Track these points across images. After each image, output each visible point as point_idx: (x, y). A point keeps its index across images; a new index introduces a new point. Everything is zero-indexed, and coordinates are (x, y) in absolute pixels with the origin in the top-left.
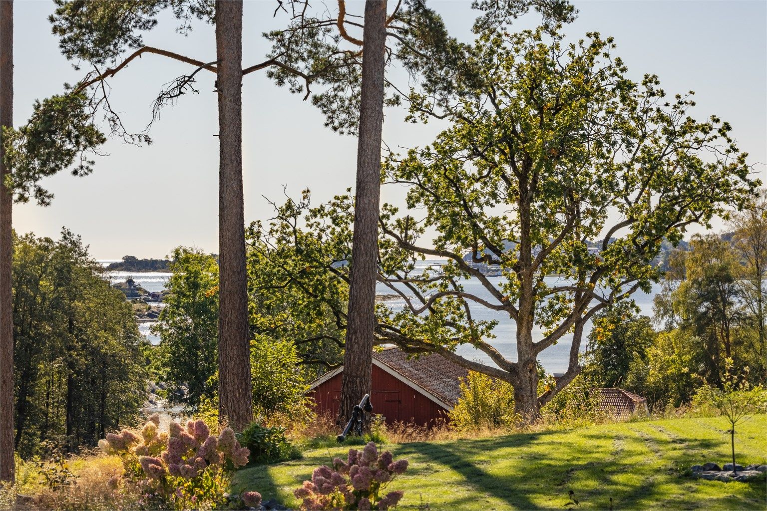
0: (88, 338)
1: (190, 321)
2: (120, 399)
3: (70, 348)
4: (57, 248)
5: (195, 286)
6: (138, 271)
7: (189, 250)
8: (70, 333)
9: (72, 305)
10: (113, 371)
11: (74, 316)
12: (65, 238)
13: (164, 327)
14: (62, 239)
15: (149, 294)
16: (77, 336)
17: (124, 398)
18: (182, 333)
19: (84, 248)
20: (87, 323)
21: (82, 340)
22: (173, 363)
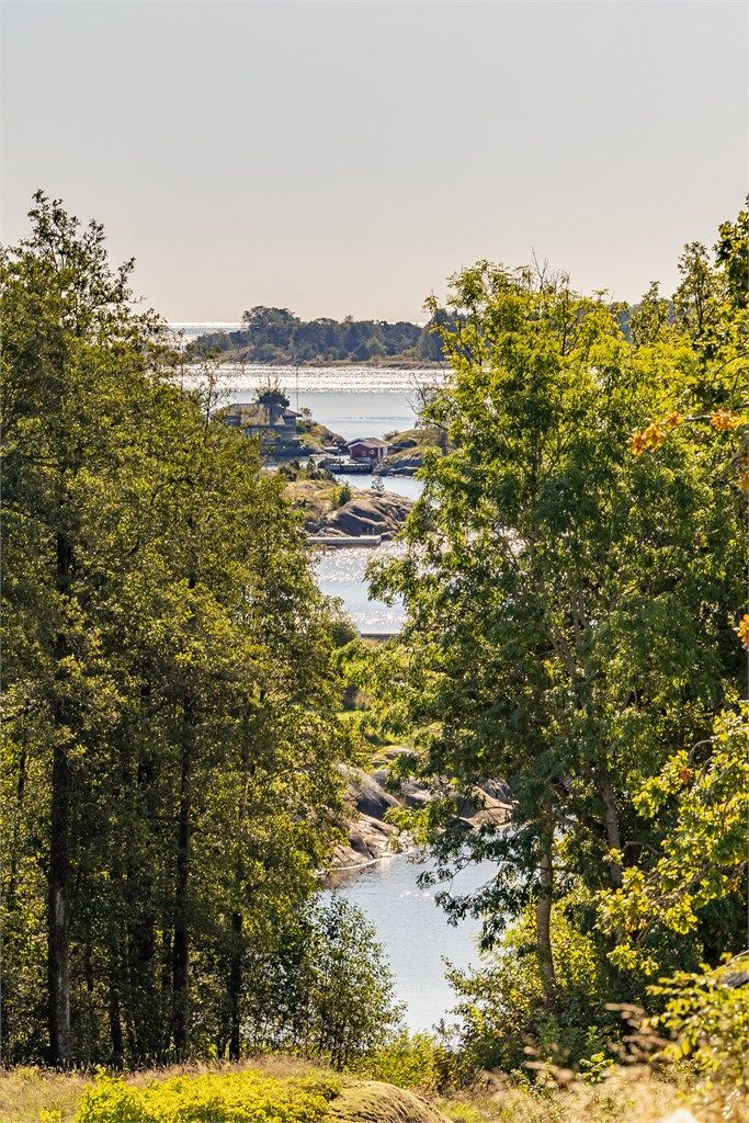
0: (128, 608)
1: (518, 547)
2: (245, 837)
3: (60, 647)
4: (14, 270)
5: (538, 417)
6: (301, 360)
7: (514, 276)
8: (63, 589)
9: (70, 485)
10: (220, 733)
11: (77, 526)
12: (44, 233)
13: (423, 571)
14: (31, 237)
15: (343, 448)
16: (84, 600)
17: (261, 834)
18: (486, 595)
19: (113, 269)
20: (126, 555)
21: (108, 617)
22: (452, 707)
